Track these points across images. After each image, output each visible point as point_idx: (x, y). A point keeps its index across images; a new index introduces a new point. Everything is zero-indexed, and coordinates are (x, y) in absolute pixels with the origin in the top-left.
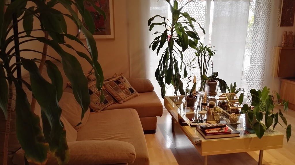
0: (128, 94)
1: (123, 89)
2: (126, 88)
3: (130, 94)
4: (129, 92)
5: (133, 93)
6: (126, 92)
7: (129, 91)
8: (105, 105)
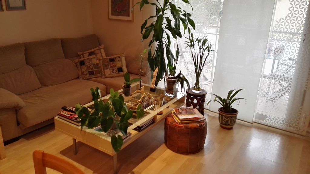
0: (113, 72)
1: (111, 67)
2: (116, 67)
3: (115, 72)
4: (116, 71)
5: (119, 73)
6: (113, 70)
7: (116, 69)
8: (89, 76)
